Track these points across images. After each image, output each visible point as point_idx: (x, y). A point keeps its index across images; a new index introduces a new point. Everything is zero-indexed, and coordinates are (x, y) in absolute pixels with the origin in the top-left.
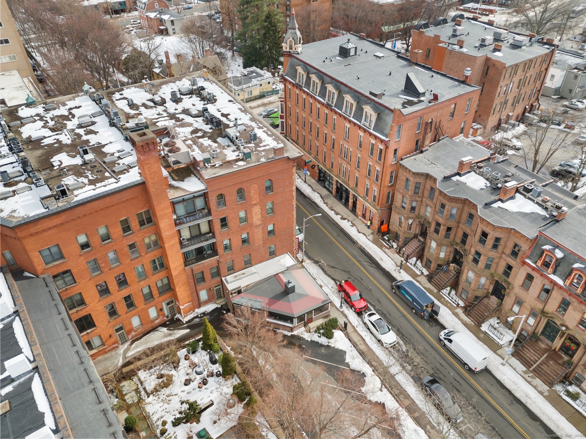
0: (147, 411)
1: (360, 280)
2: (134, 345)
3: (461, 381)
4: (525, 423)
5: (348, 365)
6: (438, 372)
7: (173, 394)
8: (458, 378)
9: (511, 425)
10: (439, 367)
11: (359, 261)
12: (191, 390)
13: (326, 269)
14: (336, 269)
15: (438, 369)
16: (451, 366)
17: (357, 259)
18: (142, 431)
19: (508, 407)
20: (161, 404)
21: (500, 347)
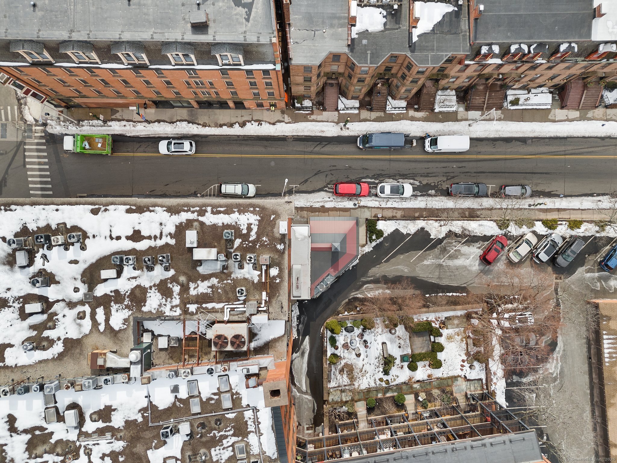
0: (364, 388)
1: (334, 168)
2: (297, 384)
3: (463, 164)
4: (510, 150)
5: (408, 235)
6: (448, 174)
7: (362, 367)
8: (460, 165)
9: (506, 159)
10: (445, 170)
11: (311, 153)
12: (366, 354)
13: (304, 188)
14: (310, 180)
15: (446, 173)
16: (449, 161)
17: (307, 152)
18: (377, 395)
19: (494, 150)
20: (365, 378)
21: (456, 112)
